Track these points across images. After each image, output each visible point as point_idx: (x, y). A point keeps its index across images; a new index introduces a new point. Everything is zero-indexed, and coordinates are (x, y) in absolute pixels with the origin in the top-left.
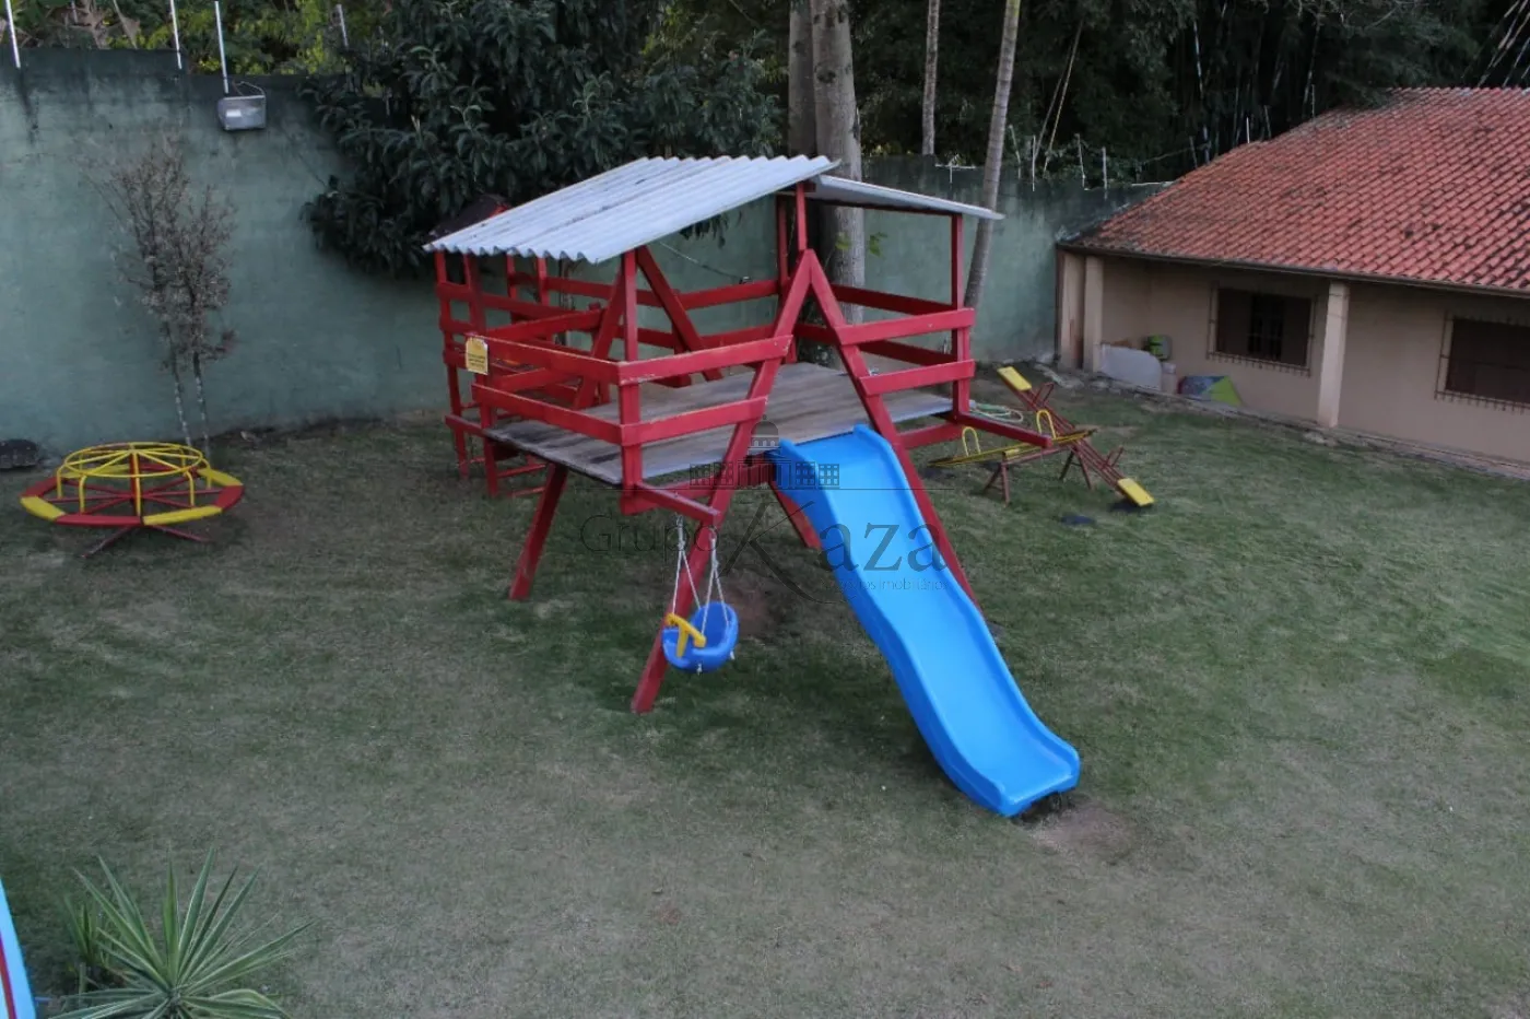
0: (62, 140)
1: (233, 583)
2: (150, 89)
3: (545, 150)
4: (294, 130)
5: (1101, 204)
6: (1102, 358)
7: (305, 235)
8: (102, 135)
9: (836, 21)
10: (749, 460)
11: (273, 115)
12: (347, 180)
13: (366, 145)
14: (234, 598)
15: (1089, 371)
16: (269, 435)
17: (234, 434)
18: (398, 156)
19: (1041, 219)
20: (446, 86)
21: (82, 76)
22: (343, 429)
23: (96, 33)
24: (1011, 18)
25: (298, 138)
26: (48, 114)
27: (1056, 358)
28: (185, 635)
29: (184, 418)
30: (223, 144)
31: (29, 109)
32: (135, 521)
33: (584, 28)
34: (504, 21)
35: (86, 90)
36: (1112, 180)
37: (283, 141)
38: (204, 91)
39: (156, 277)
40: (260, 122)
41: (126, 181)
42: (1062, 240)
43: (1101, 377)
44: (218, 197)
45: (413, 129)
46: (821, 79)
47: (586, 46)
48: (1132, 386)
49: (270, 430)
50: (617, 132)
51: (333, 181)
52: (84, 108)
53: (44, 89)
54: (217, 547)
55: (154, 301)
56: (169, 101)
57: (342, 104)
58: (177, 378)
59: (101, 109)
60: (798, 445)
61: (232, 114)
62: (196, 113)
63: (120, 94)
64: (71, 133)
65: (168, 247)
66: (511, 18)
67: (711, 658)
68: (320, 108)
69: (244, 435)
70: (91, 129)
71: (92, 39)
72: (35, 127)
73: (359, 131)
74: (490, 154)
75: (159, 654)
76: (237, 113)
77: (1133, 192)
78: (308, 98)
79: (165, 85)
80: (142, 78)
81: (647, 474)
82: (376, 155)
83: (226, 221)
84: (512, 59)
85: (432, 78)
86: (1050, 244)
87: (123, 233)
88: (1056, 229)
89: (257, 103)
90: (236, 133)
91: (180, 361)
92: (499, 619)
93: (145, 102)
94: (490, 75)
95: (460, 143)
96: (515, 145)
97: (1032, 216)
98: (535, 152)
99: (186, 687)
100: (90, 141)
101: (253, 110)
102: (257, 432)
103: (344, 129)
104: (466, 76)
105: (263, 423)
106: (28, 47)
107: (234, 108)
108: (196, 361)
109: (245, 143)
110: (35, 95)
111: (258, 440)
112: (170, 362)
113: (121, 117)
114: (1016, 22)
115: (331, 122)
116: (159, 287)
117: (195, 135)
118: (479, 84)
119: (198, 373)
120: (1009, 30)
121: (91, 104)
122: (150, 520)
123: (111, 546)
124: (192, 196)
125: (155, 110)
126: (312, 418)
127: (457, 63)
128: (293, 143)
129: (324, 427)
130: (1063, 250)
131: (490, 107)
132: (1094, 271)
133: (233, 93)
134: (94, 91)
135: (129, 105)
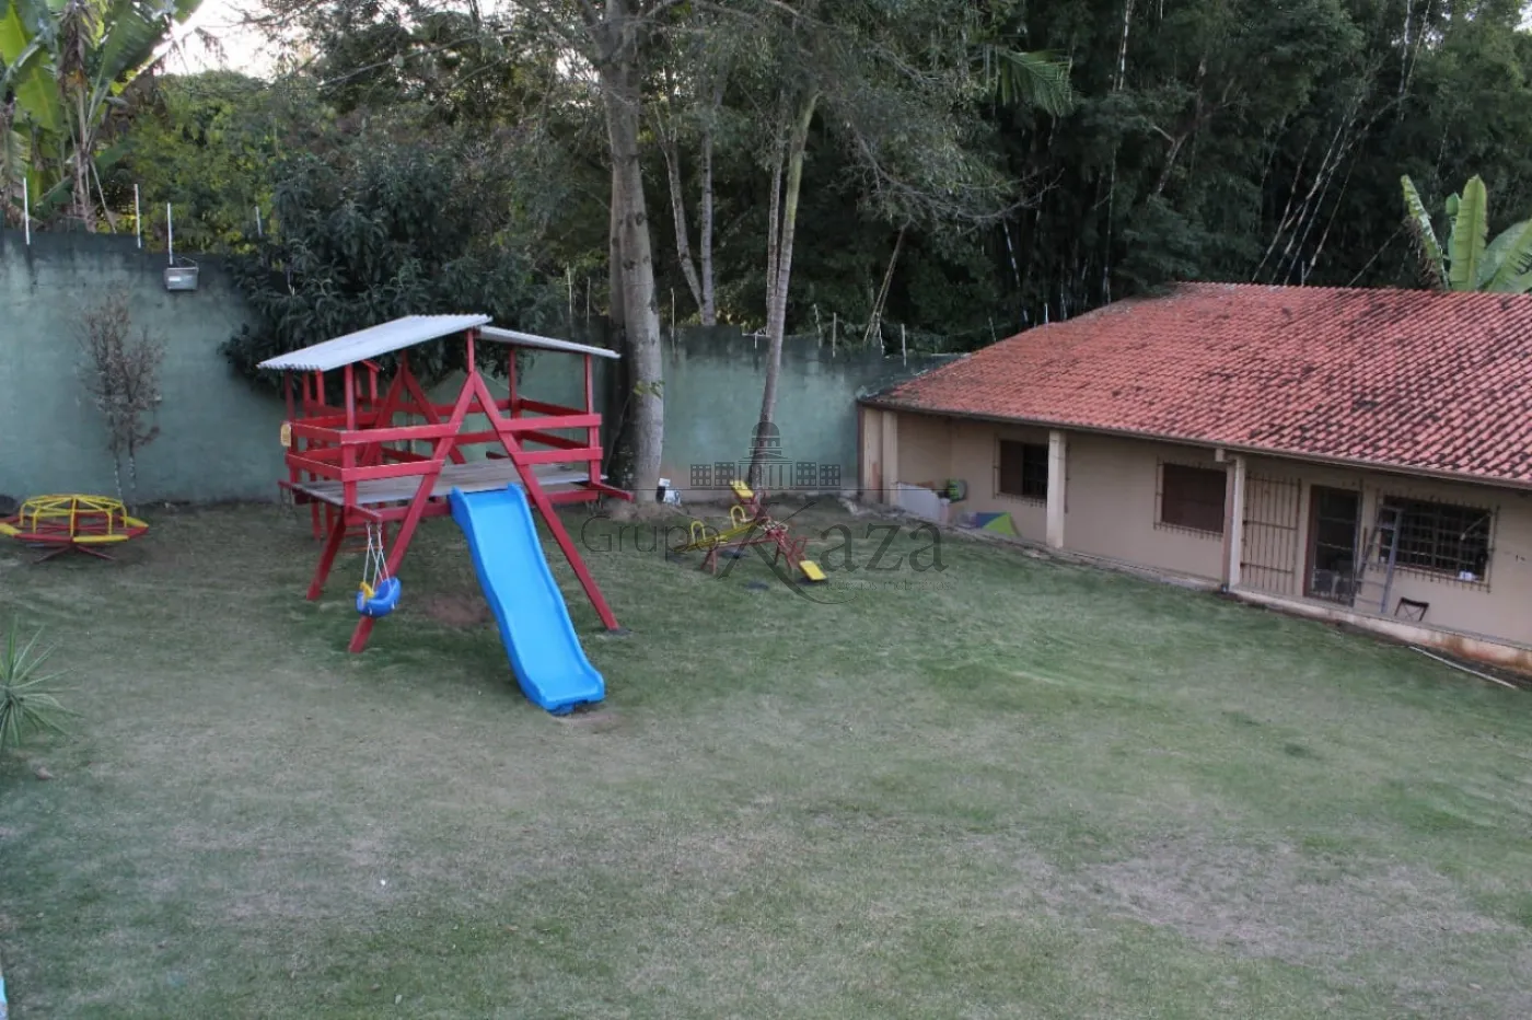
0: (52, 292)
1: (128, 581)
2: (117, 260)
3: (374, 309)
4: (219, 292)
5: (901, 369)
6: (896, 497)
7: (222, 365)
8: (81, 291)
9: (634, 223)
10: (432, 499)
11: (203, 281)
12: (255, 328)
13: (263, 303)
14: (124, 587)
15: (888, 504)
16: (185, 506)
17: (160, 504)
18: (282, 311)
19: (842, 379)
20: (312, 264)
21: (70, 250)
22: (242, 506)
23: (88, 221)
24: (788, 222)
25: (221, 298)
26: (45, 275)
27: (860, 493)
28: (82, 600)
29: (120, 485)
30: (167, 300)
31: (32, 271)
32: (68, 538)
33: (411, 229)
34: (348, 224)
35: (72, 259)
36: (911, 351)
37: (209, 299)
38: (155, 264)
39: (107, 386)
40: (192, 285)
41: (92, 322)
42: (863, 397)
43: (895, 510)
44: (154, 335)
45: (288, 293)
46: (626, 266)
47: (412, 241)
48: (917, 517)
49: (186, 503)
50: (423, 300)
51: (246, 330)
52: (70, 272)
53: (43, 258)
54: (122, 564)
55: (101, 401)
56: (130, 270)
57: (253, 275)
58: (117, 458)
59: (82, 273)
60: (466, 493)
61: (172, 279)
62: (149, 279)
63: (95, 263)
64: (59, 288)
65: (114, 366)
66: (353, 223)
67: (378, 606)
68: (236, 277)
69: (167, 505)
70: (74, 286)
71: (83, 225)
72: (35, 283)
73: (259, 294)
74: (339, 312)
75: (62, 607)
76: (177, 278)
77: (930, 361)
78: (229, 270)
79: (128, 259)
80: (112, 252)
81: (361, 500)
82: (268, 309)
83: (160, 351)
84: (355, 249)
85: (303, 259)
86: (851, 400)
87: (86, 357)
88: (858, 387)
89: (192, 272)
90: (176, 292)
91: (119, 445)
92: (293, 608)
93: (111, 269)
94: (343, 260)
95: (318, 305)
96: (355, 307)
97: (834, 377)
98: (368, 311)
99: (75, 624)
100: (71, 294)
101: (188, 277)
102: (177, 504)
103: (251, 292)
104: (327, 259)
105: (183, 498)
106: (38, 231)
107: (176, 275)
108: (131, 445)
109: (180, 299)
110: (37, 262)
111: (176, 510)
112: (113, 447)
113: (95, 278)
114: (793, 226)
115: (243, 287)
116: (109, 392)
117: (146, 293)
118: (338, 264)
119: (132, 455)
120: (788, 232)
121: (75, 270)
122: (76, 539)
123: (51, 558)
124: (135, 332)
125: (119, 274)
126: (219, 497)
127: (321, 251)
128: (216, 300)
129: (229, 504)
130: (862, 405)
131: (343, 280)
132: (889, 424)
133: (175, 265)
134: (79, 261)
135: (101, 270)
